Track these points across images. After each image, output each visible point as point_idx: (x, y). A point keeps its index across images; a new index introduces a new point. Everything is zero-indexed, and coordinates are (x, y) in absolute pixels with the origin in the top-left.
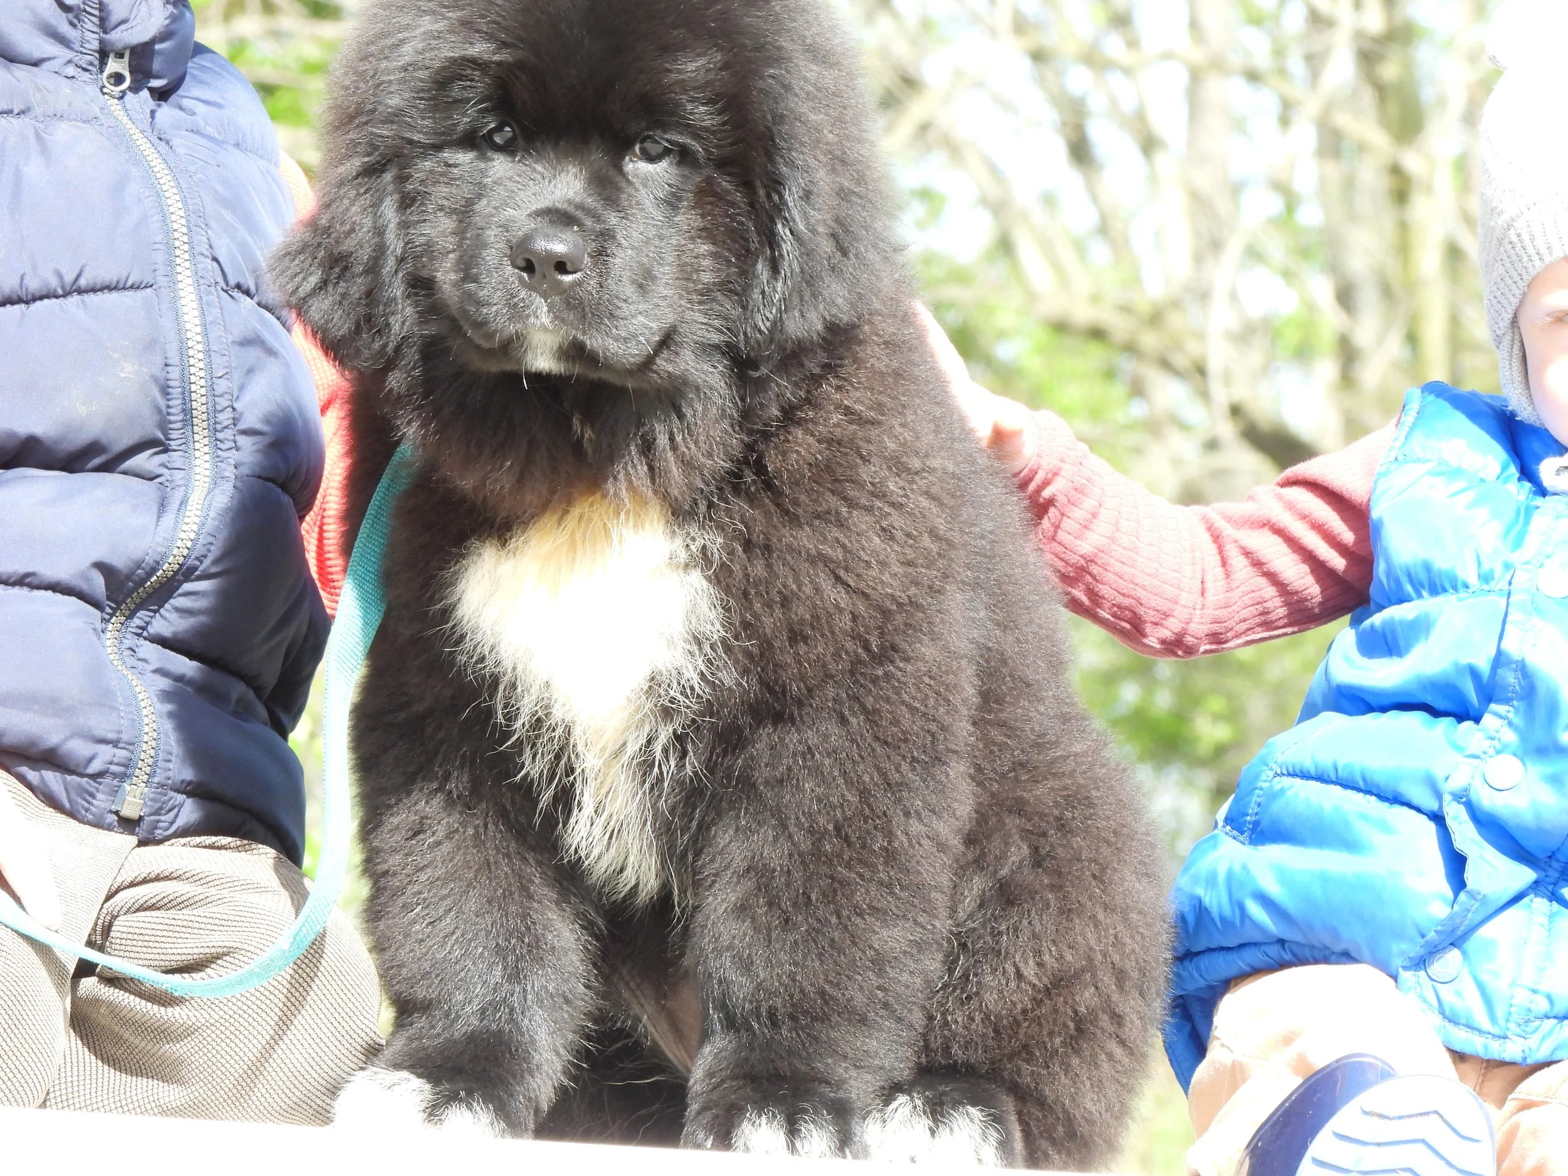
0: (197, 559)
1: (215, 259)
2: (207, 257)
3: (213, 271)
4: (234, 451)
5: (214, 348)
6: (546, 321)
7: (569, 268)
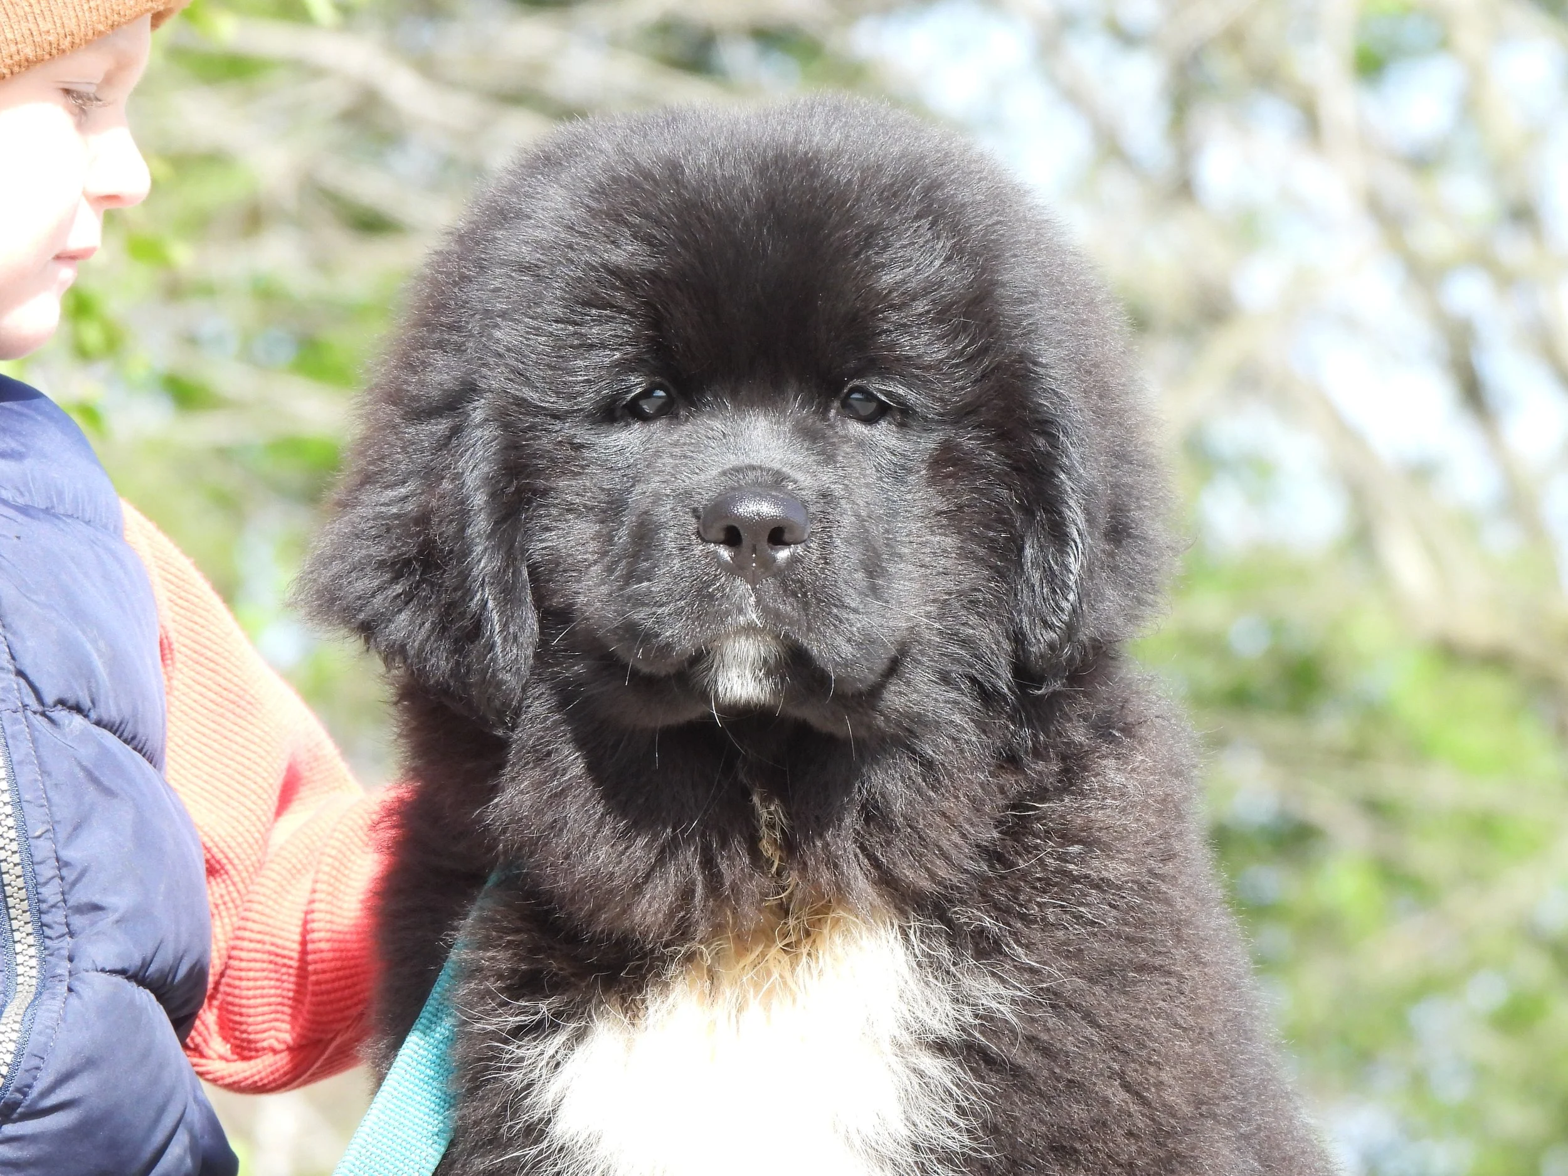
0: (18, 1090)
1: (20, 673)
2: (9, 671)
3: (19, 690)
4: (68, 939)
5: (27, 797)
6: (753, 616)
7: (787, 537)
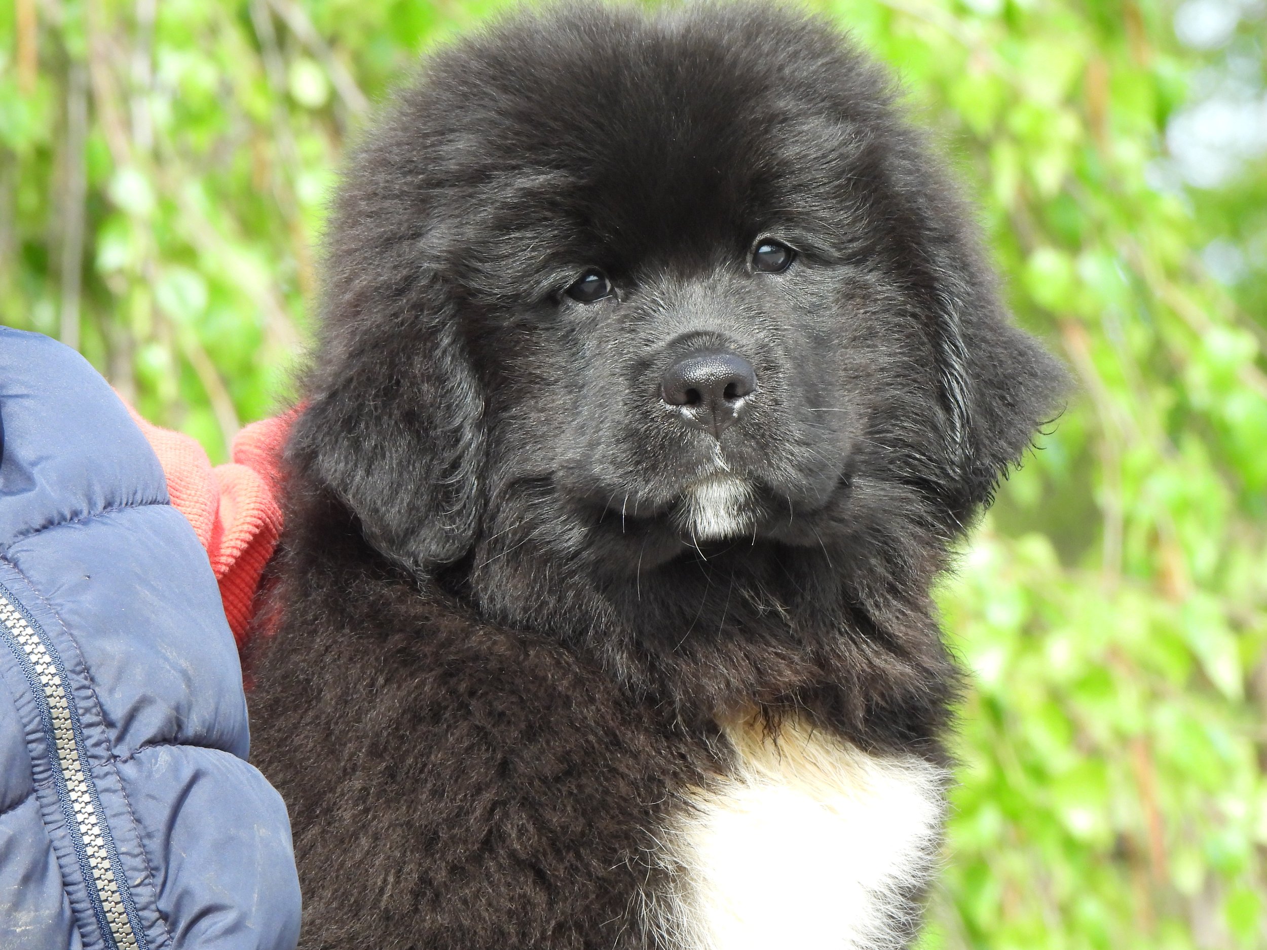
6: (720, 463)
7: (739, 390)
